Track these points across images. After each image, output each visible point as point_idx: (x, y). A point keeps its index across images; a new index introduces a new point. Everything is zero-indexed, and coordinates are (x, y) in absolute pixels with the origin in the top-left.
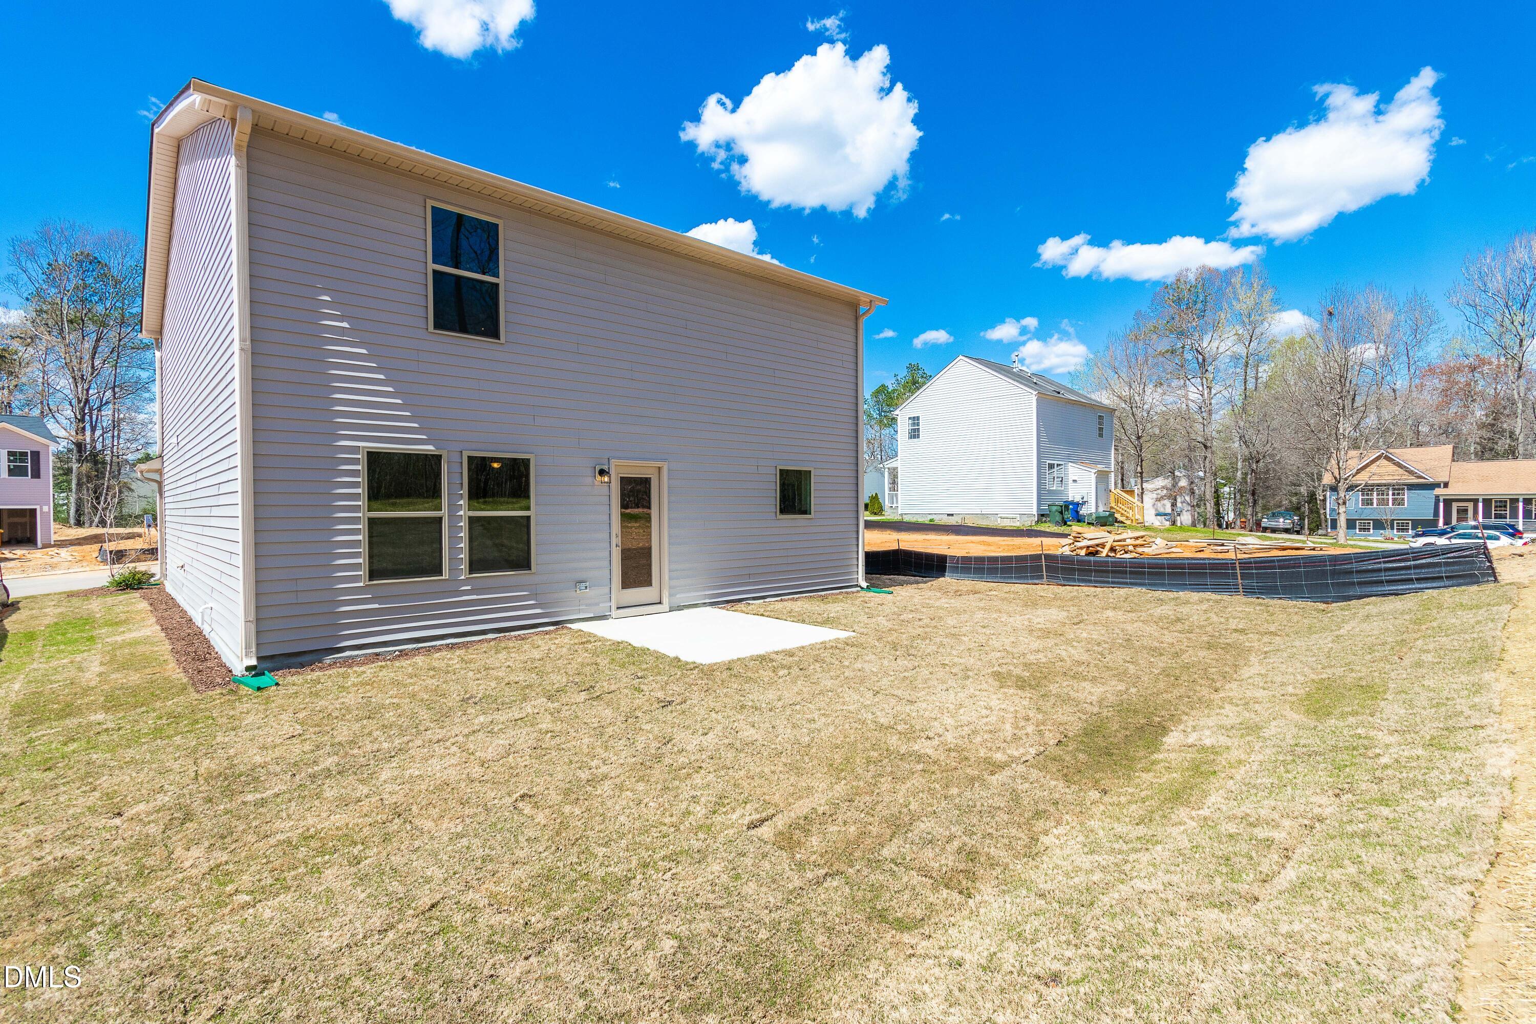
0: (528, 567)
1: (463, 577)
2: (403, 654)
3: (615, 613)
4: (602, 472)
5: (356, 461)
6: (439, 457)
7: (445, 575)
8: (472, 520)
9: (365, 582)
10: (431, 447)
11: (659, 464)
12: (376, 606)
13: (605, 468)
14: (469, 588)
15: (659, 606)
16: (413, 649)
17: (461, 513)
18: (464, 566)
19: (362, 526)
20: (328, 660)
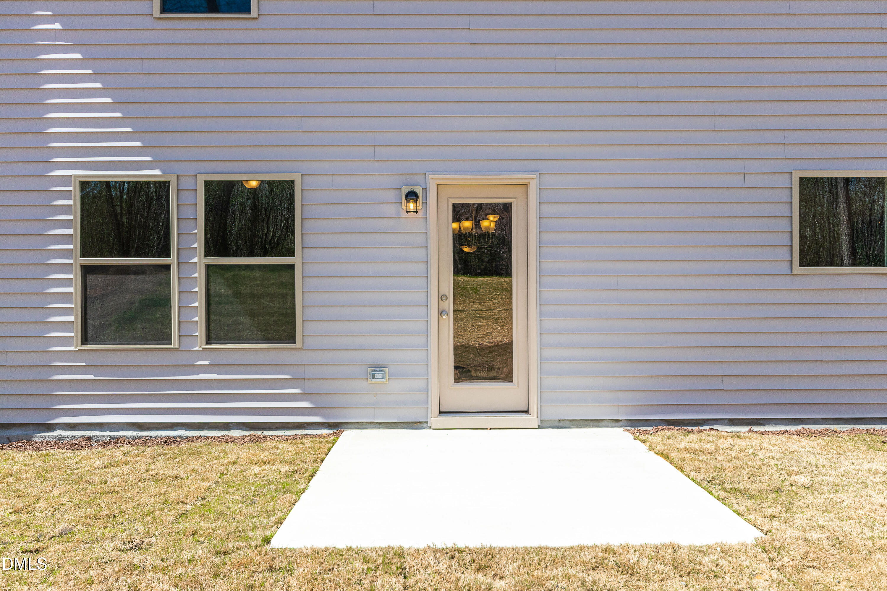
0: (291, 338)
1: (197, 348)
2: (113, 442)
3: (436, 420)
4: (412, 195)
5: (67, 195)
6: (166, 185)
7: (175, 345)
8: (208, 267)
9: (77, 346)
10: (157, 172)
11: (522, 179)
12: (91, 377)
13: (418, 190)
14: (207, 363)
15: (524, 416)
16: (134, 438)
17: (195, 260)
18: (200, 332)
19: (75, 275)
20: (38, 437)
